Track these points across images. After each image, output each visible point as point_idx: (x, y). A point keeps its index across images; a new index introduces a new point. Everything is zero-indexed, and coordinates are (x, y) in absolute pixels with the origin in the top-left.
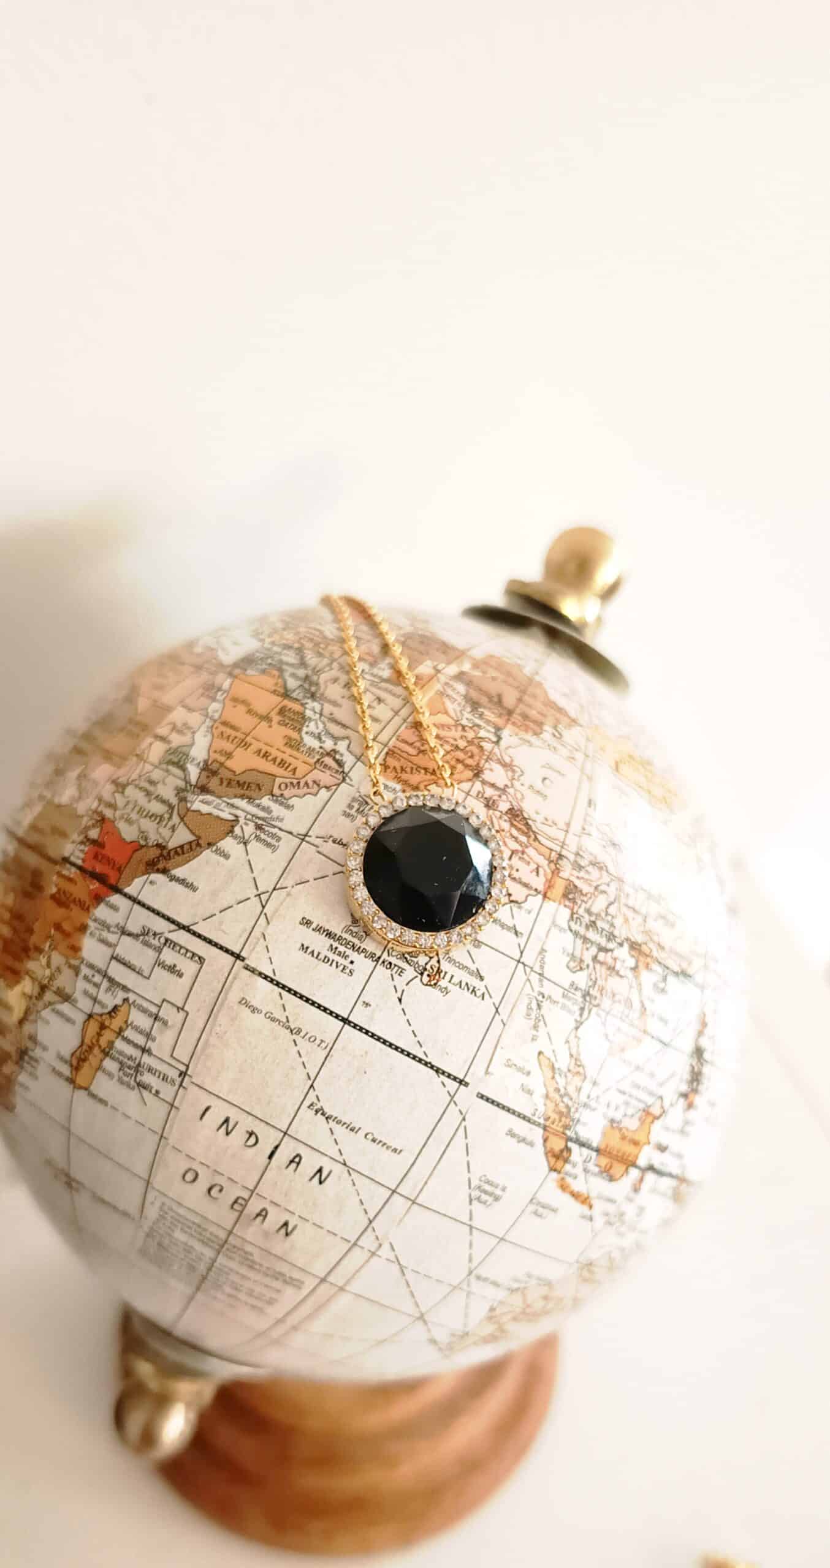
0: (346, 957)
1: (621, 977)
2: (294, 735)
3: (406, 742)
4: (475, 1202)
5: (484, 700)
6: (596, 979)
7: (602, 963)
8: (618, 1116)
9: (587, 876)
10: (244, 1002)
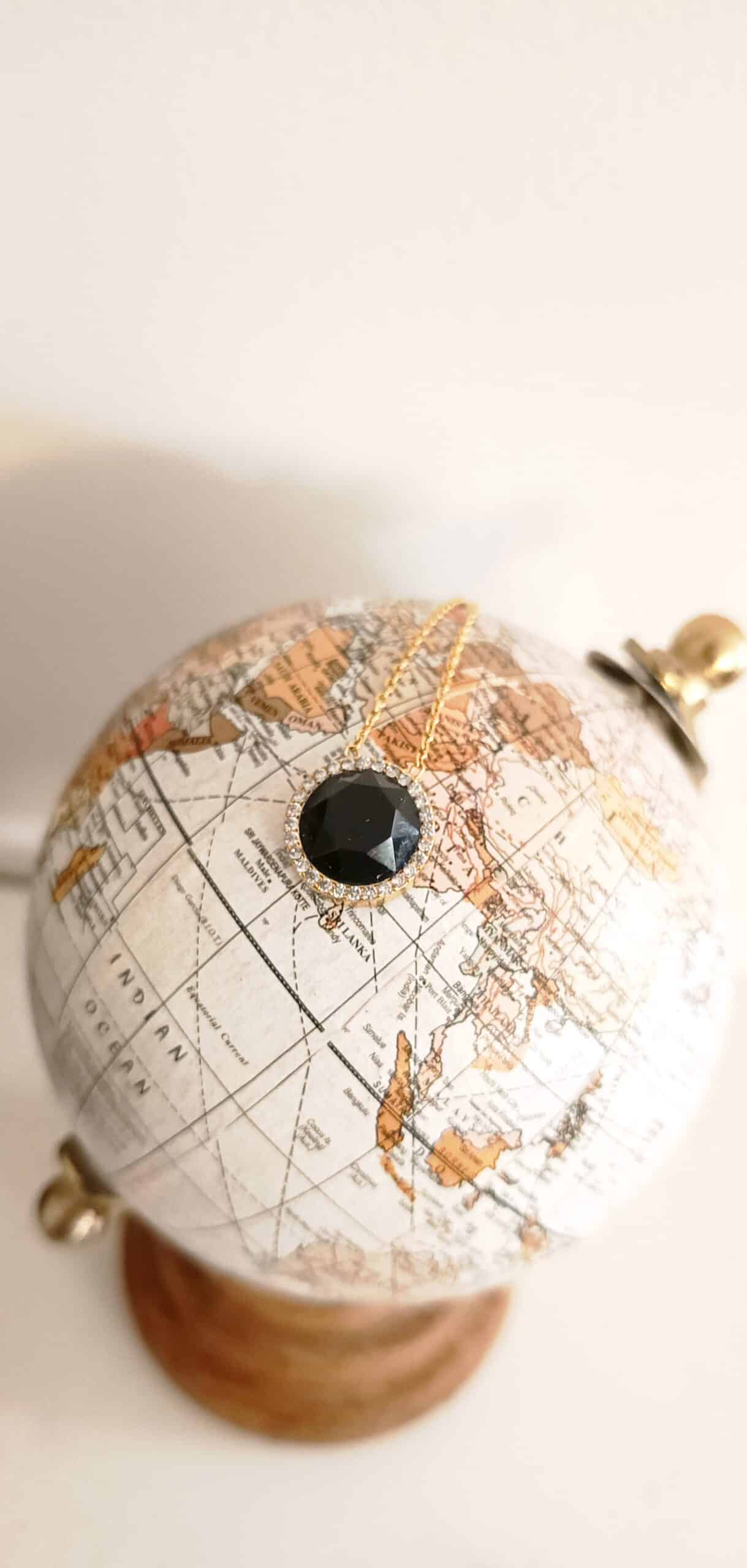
0: (266, 874)
1: (513, 999)
2: (327, 682)
3: (411, 720)
4: (298, 1141)
5: (509, 714)
6: (485, 990)
7: (497, 979)
8: (464, 1127)
9: (518, 896)
10: (175, 880)
